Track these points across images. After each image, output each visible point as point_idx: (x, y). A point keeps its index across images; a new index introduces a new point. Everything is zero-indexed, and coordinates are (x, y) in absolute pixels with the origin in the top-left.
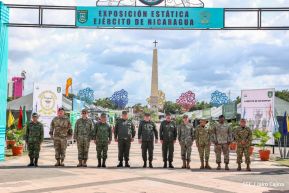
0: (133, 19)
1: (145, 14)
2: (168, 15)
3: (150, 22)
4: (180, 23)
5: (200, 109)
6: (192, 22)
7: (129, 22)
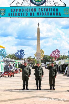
0: (29, 13)
1: (35, 10)
2: (47, 10)
3: (38, 14)
4: (54, 15)
5: (62, 59)
6: (60, 14)
7: (27, 14)
